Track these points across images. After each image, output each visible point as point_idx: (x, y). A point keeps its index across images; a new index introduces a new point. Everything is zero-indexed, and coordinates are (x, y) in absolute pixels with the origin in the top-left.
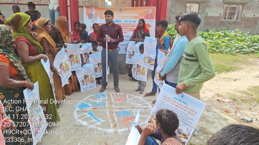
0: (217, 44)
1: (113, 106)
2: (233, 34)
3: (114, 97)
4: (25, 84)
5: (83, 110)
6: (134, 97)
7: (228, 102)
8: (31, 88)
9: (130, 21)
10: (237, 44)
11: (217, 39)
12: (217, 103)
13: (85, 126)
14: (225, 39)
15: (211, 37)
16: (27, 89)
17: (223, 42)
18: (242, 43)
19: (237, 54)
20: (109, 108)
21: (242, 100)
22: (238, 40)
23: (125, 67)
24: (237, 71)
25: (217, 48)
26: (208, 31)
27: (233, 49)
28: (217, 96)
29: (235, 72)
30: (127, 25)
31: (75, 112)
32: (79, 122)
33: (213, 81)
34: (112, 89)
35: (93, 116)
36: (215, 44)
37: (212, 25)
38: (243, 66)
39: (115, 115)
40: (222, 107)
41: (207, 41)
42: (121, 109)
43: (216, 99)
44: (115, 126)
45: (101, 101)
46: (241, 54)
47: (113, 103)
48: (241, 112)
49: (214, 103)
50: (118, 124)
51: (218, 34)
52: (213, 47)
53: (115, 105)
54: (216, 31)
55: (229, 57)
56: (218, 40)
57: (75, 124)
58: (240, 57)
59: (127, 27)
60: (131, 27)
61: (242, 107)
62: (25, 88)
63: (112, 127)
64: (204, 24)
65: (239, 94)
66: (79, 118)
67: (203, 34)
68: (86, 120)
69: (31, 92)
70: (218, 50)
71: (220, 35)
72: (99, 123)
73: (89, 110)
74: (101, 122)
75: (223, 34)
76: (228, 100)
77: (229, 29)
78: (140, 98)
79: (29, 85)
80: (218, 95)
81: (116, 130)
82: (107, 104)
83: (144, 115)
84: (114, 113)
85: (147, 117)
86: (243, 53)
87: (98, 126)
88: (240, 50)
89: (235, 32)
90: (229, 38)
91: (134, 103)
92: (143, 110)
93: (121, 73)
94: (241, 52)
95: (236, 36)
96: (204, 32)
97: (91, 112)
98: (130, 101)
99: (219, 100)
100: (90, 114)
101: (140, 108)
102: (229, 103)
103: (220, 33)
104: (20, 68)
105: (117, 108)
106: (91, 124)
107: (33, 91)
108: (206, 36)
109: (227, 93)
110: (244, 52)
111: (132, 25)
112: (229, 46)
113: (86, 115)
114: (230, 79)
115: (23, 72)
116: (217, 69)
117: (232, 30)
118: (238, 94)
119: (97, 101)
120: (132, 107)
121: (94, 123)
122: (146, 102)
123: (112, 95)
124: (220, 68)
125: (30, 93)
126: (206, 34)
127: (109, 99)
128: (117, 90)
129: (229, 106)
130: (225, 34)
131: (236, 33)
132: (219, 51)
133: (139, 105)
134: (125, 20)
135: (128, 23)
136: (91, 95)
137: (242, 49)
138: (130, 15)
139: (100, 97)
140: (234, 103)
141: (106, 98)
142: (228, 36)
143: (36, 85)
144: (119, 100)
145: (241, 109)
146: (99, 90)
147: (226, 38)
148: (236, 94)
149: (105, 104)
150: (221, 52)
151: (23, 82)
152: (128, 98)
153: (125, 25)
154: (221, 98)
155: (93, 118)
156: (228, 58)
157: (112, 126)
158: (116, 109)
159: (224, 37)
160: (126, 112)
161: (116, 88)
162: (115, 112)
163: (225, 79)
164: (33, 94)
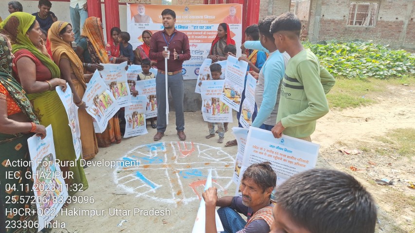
0: (339, 64)
1: (176, 162)
2: (363, 47)
3: (177, 148)
4: (31, 128)
5: (128, 170)
6: (208, 148)
7: (356, 154)
8: (42, 135)
9: (202, 27)
10: (371, 64)
11: (339, 55)
12: (337, 156)
13: (130, 195)
14: (351, 56)
15: (329, 53)
16: (34, 136)
17: (348, 60)
18: (377, 62)
19: (371, 80)
20: (170, 166)
21: (377, 151)
22: (372, 57)
23: (194, 100)
24: (370, 106)
25: (339, 70)
26: (325, 43)
27: (364, 72)
28: (338, 145)
29: (367, 107)
30: (197, 33)
31: (115, 173)
32: (121, 189)
33: (332, 122)
34: (173, 135)
35: (143, 178)
36: (336, 64)
37: (332, 34)
38: (379, 98)
39: (179, 177)
40: (347, 161)
41: (324, 59)
42: (189, 166)
43: (337, 150)
44: (179, 193)
45: (156, 155)
46: (376, 80)
47: (175, 157)
48: (376, 168)
49: (333, 155)
50: (183, 191)
51: (341, 48)
52: (332, 68)
53: (178, 161)
54: (338, 43)
55: (358, 84)
56: (341, 58)
57: (114, 192)
58: (375, 83)
59: (196, 37)
60: (204, 37)
61: (377, 162)
63: (173, 196)
64: (320, 32)
65: (373, 142)
66: (120, 182)
67: (317, 48)
68: (132, 184)
69: (41, 141)
70: (340, 73)
71: (343, 50)
72: (153, 190)
73: (137, 168)
74: (156, 188)
75: (348, 48)
76: (356, 151)
77: (357, 40)
78: (218, 150)
79: (38, 130)
80: (340, 143)
81: (180, 200)
82: (166, 160)
83: (224, 175)
84: (177, 174)
85: (229, 180)
86: (379, 78)
87: (151, 194)
88: (375, 73)
89: (366, 45)
90: (357, 54)
91: (209, 158)
92: (223, 168)
93: (188, 111)
94: (376, 77)
95: (368, 50)
96: (319, 45)
97: (140, 173)
98: (202, 154)
99: (341, 151)
100: (139, 175)
101: (218, 165)
102: (356, 156)
103: (344, 46)
104: (24, 102)
105: (182, 165)
106: (140, 190)
107: (45, 140)
108: (322, 51)
109: (354, 139)
110: (381, 75)
111: (205, 33)
112: (357, 66)
113: (131, 178)
114: (358, 119)
115: (28, 109)
116: (339, 102)
117: (362, 42)
118: (370, 142)
119: (150, 155)
120: (206, 164)
121: (146, 190)
122: (227, 156)
123: (174, 144)
124: (343, 101)
125: (40, 144)
126: (321, 47)
127: (169, 151)
128: (182, 136)
129: (356, 160)
130: (351, 47)
131: (368, 46)
132: (342, 75)
133: (218, 160)
134: (195, 25)
135: (199, 29)
136: (139, 145)
137: (377, 71)
138: (202, 17)
139: (154, 149)
140: (364, 155)
141: (165, 150)
142: (356, 51)
143: (49, 129)
144: (185, 153)
145: (376, 165)
146: (153, 137)
147: (354, 55)
148: (368, 141)
149: (162, 160)
150: (345, 76)
151: (29, 124)
152: (199, 150)
153: (194, 33)
154: (344, 147)
155: (143, 182)
156: (356, 85)
157: (173, 193)
158: (180, 166)
159: (350, 52)
160: (196, 171)
161: (180, 133)
162: (179, 172)
163: (351, 119)
164: (44, 144)
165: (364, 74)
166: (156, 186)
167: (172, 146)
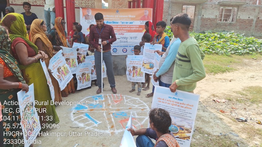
0: (213, 46)
1: (110, 107)
2: (228, 35)
3: (111, 99)
5: (80, 112)
6: (131, 98)
7: (224, 102)
8: (26, 90)
9: (126, 23)
10: (233, 46)
11: (213, 40)
12: (212, 103)
13: (82, 128)
14: (220, 40)
15: (207, 39)
16: (21, 91)
17: (219, 44)
18: (237, 45)
19: (233, 56)
20: (106, 109)
21: (237, 100)
22: (233, 41)
23: (122, 68)
24: (233, 72)
25: (213, 50)
26: (204, 33)
27: (229, 51)
28: (212, 96)
29: (231, 73)
30: (124, 26)
31: (72, 114)
32: (75, 124)
33: (209, 82)
34: (109, 90)
35: (89, 117)
36: (211, 46)
37: (208, 27)
38: (238, 67)
39: (112, 117)
40: (218, 107)
41: (203, 43)
42: (119, 110)
43: (212, 100)
44: (112, 127)
45: (98, 102)
46: (236, 56)
47: (110, 104)
48: (236, 111)
49: (210, 103)
50: (115, 125)
51: (214, 36)
52: (209, 48)
53: (112, 106)
54: (212, 33)
55: (225, 58)
56: (214, 42)
57: (71, 126)
58: (236, 58)
59: (124, 29)
60: (128, 29)
61: (237, 107)
62: (19, 90)
63: (109, 129)
64: (201, 26)
65: (235, 94)
66: (75, 120)
67: (199, 36)
68: (83, 121)
69: (25, 94)
70: (214, 52)
71: (216, 37)
72: (96, 125)
73: (86, 111)
74: (98, 124)
75: (219, 36)
76: (224, 101)
77: (224, 31)
78: (137, 100)
79: (24, 87)
80: (214, 96)
81: (113, 131)
82: (104, 106)
83: (141, 116)
84: (111, 115)
85: (144, 118)
86: (238, 54)
87: (95, 127)
88: (236, 51)
89: (230, 34)
90: (224, 40)
91: (131, 104)
92: (140, 111)
93: (118, 75)
94: (236, 54)
95: (231, 37)
96: (200, 34)
97: (88, 114)
98: (127, 102)
99: (215, 101)
100: (87, 115)
101: (137, 109)
102: (224, 104)
103: (216, 35)
104: (15, 69)
105: (115, 109)
106: (88, 125)
107: (28, 93)
108: (202, 38)
109: (222, 93)
110: (239, 53)
111: (129, 26)
112: (224, 47)
113: (82, 117)
114: (225, 80)
115: (18, 74)
116: (213, 70)
117: (228, 32)
118: (233, 94)
119: (94, 103)
120: (130, 108)
121: (91, 125)
122: (143, 103)
123: (110, 96)
124: (216, 69)
125: (25, 96)
126: (202, 35)
127: (106, 100)
128: (114, 91)
129: (224, 106)
130: (221, 35)
131: (231, 34)
132: (215, 53)
133: (137, 106)
134: (122, 21)
136: (88, 96)
137: (237, 50)
138: (127, 16)
139: (97, 99)
140: (229, 103)
141: (103, 99)
142: (224, 38)
143: (31, 87)
144: (116, 102)
145: (236, 109)
146: (96, 92)
147: (222, 40)
148: (232, 94)
149: (102, 106)
150: (217, 54)
151: (17, 83)
152: (125, 100)
153: (122, 26)
154: (216, 98)
155: (89, 120)
156: (224, 59)
157: (109, 127)
158: (113, 110)
159: (220, 38)
160: (123, 113)
161: (113, 89)
162: (112, 113)
163: (221, 80)
164: (28, 96)
165: (229, 52)
166: (97, 123)
167: (108, 97)
